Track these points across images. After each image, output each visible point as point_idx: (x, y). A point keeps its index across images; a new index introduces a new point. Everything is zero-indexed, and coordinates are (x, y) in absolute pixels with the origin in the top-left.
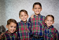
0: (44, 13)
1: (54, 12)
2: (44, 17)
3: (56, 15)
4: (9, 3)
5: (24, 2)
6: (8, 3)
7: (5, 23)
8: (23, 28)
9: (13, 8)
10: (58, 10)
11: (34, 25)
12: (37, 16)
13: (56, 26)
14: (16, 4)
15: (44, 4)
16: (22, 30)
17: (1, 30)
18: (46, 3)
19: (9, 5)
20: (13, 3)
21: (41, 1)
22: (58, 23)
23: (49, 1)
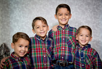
0: (76, 23)
2: (75, 29)
4: (16, 6)
5: (41, 4)
6: (14, 5)
7: (8, 39)
8: (39, 49)
9: (23, 13)
10: (100, 18)
12: (63, 27)
13: (97, 44)
14: (27, 7)
15: (77, 7)
17: (2, 51)
18: (80, 4)
19: (15, 8)
20: (23, 6)
21: (72, 1)
23: (85, 2)
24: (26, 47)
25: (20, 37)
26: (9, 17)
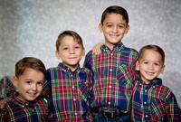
0: (134, 40)
1: (165, 35)
3: (171, 46)
4: (27, 10)
5: (72, 7)
6: (23, 10)
8: (65, 87)
9: (40, 23)
10: (177, 31)
11: (102, 77)
14: (47, 12)
15: (136, 11)
16: (61, 92)
18: (141, 7)
19: (26, 14)
20: (41, 10)
21: (127, 2)
22: (177, 70)
23: (150, 4)
24: (39, 83)
25: (27, 66)
26: (15, 30)
